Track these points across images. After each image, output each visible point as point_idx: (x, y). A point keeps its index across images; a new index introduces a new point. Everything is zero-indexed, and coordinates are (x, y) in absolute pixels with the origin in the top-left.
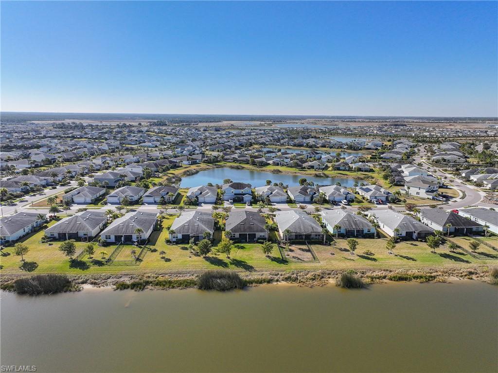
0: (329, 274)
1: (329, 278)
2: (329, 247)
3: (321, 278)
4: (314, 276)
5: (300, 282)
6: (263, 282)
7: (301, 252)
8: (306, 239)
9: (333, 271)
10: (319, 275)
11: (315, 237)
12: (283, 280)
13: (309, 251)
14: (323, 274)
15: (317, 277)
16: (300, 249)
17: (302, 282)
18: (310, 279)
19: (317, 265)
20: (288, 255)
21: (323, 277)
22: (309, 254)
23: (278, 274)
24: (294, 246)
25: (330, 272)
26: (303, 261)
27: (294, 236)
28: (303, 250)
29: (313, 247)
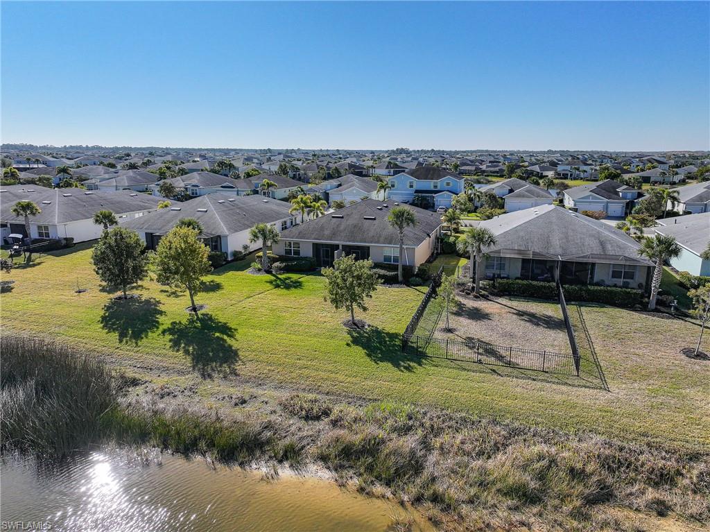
0: (663, 479)
1: (662, 510)
2: (677, 324)
3: (592, 501)
4: (541, 476)
5: (418, 500)
6: (202, 445)
7: (522, 327)
8: (563, 280)
9: (695, 457)
10: (576, 474)
11: (609, 280)
12: (323, 458)
13: (563, 325)
14: (611, 465)
15: (559, 482)
16: (521, 314)
17: (436, 499)
18: (508, 492)
19: (584, 397)
20: (450, 331)
21: (604, 496)
22: (561, 337)
23: (326, 413)
24: (500, 300)
25: (672, 464)
26: (509, 364)
27: (519, 265)
28: (534, 319)
29: (593, 318)
